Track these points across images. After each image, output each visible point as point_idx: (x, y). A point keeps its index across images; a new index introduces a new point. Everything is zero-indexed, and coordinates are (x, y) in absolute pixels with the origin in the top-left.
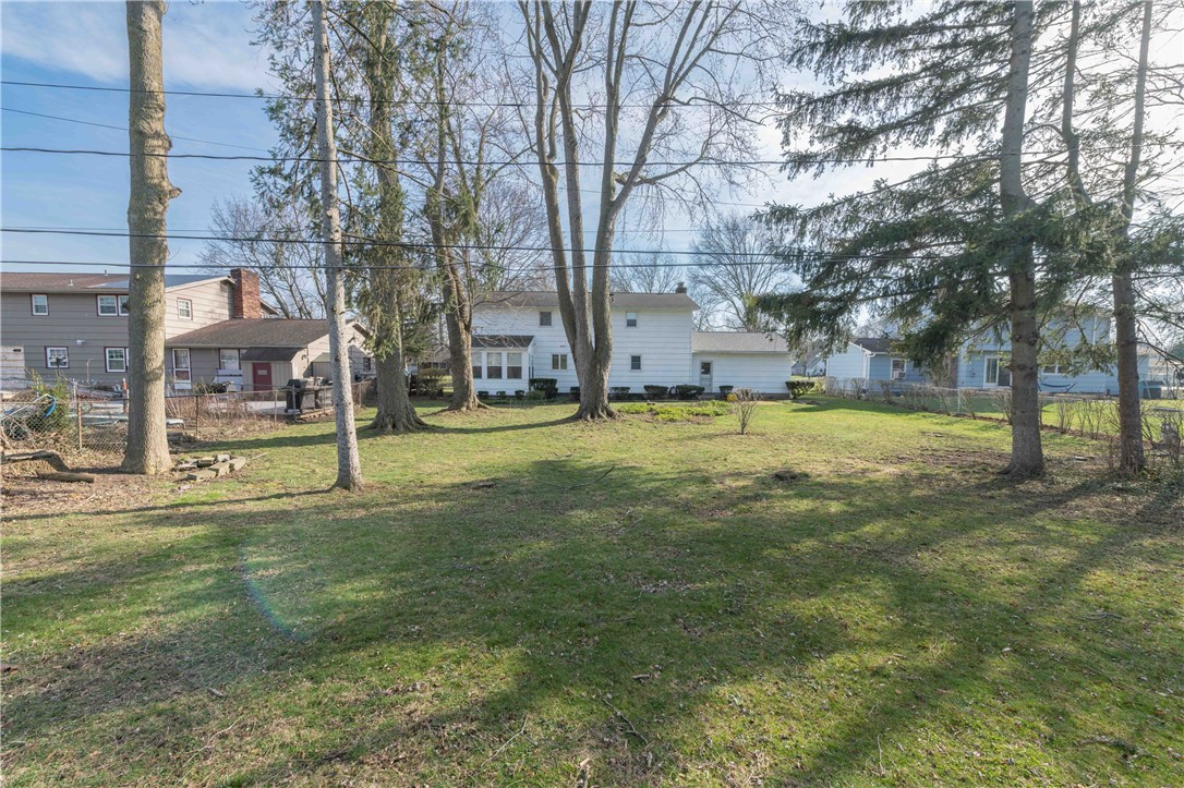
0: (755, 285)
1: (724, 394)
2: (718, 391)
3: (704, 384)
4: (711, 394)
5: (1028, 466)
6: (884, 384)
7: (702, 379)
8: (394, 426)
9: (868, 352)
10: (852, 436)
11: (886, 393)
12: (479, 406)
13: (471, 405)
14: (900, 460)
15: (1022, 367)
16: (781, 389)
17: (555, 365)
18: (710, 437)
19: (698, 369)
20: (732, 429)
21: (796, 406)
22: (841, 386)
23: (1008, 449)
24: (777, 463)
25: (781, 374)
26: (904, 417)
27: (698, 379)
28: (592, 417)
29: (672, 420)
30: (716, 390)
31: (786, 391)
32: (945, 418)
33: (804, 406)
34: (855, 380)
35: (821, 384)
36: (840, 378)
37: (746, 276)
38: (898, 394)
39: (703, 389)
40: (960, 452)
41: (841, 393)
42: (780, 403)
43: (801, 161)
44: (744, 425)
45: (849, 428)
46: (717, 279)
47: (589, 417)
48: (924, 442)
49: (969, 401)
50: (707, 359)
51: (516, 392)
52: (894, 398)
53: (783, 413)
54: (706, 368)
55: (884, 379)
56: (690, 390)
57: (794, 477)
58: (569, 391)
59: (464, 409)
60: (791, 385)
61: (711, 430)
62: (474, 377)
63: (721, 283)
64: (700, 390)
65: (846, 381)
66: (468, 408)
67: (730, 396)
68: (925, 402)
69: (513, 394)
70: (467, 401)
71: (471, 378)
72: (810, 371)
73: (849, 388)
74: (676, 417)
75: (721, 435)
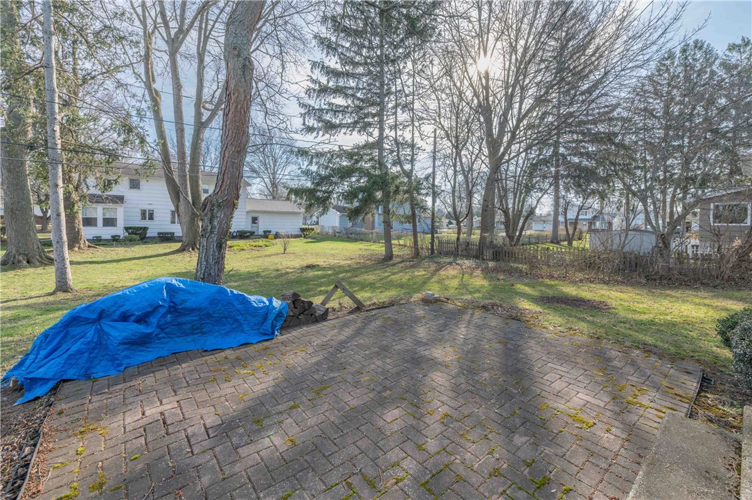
0: (277, 170)
1: (266, 235)
2: (263, 233)
3: (254, 230)
4: (258, 235)
5: (389, 256)
6: (346, 229)
7: (252, 227)
8: (28, 262)
9: (338, 213)
10: (333, 252)
11: (347, 233)
12: (89, 247)
13: (82, 246)
14: (351, 259)
15: (386, 222)
16: (297, 232)
17: (144, 217)
18: (269, 256)
19: (250, 221)
20: (279, 252)
21: (306, 240)
22: (327, 230)
23: (384, 253)
24: (305, 263)
25: (296, 224)
26: (354, 243)
27: (250, 227)
28: (193, 249)
29: (243, 250)
30: (261, 232)
31: (300, 233)
32: (369, 244)
33: (310, 240)
34: (333, 227)
35: (317, 229)
36: (326, 226)
37: (271, 164)
38: (351, 234)
39: (254, 233)
40: (372, 255)
41: (327, 234)
42: (298, 239)
43: (310, 129)
44: (285, 250)
45: (332, 249)
46: (253, 164)
47: (191, 249)
48: (360, 253)
49: (377, 236)
50: (255, 215)
51: (112, 236)
52: (350, 236)
53: (301, 244)
54: (255, 220)
55: (345, 226)
56: (246, 233)
57: (314, 266)
58: (157, 235)
59: (76, 249)
60: (303, 230)
61: (268, 253)
62: (83, 226)
63: (256, 166)
64: (252, 233)
65: (329, 228)
66: (79, 248)
67: (270, 236)
68: (362, 237)
69: (110, 238)
70: (78, 243)
71: (81, 226)
72: (309, 222)
73: (331, 231)
74: (245, 248)
75: (274, 255)
